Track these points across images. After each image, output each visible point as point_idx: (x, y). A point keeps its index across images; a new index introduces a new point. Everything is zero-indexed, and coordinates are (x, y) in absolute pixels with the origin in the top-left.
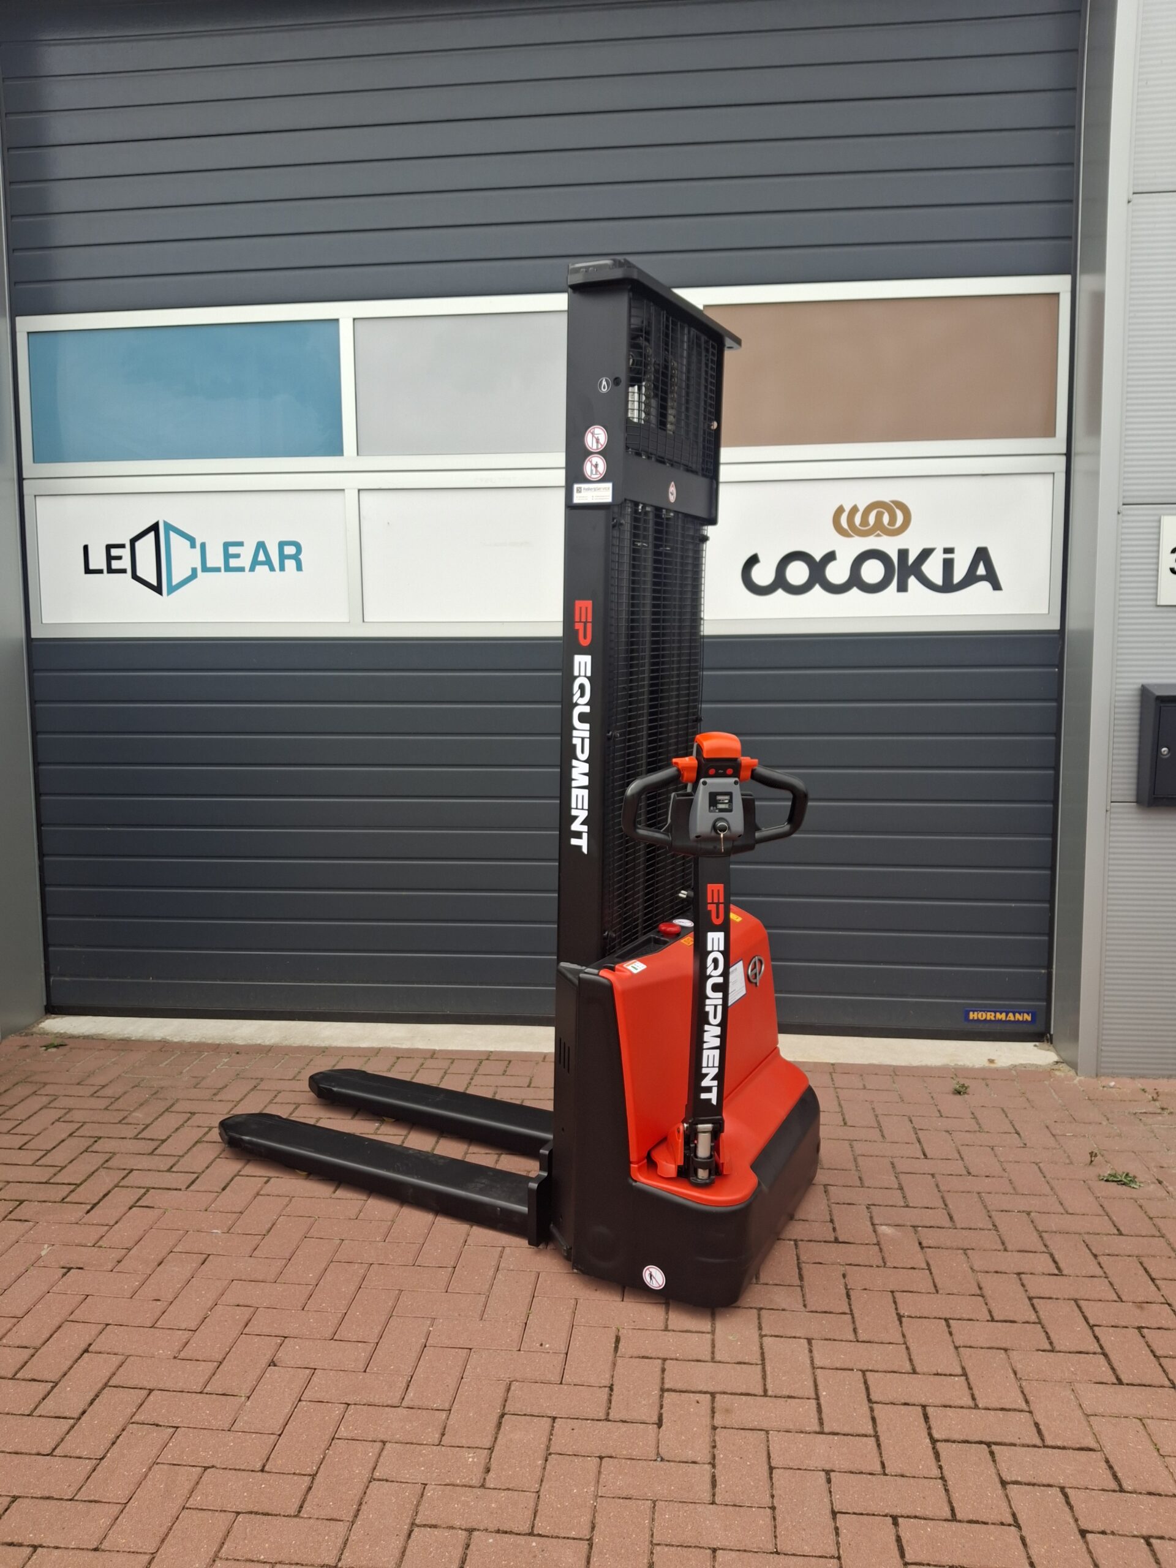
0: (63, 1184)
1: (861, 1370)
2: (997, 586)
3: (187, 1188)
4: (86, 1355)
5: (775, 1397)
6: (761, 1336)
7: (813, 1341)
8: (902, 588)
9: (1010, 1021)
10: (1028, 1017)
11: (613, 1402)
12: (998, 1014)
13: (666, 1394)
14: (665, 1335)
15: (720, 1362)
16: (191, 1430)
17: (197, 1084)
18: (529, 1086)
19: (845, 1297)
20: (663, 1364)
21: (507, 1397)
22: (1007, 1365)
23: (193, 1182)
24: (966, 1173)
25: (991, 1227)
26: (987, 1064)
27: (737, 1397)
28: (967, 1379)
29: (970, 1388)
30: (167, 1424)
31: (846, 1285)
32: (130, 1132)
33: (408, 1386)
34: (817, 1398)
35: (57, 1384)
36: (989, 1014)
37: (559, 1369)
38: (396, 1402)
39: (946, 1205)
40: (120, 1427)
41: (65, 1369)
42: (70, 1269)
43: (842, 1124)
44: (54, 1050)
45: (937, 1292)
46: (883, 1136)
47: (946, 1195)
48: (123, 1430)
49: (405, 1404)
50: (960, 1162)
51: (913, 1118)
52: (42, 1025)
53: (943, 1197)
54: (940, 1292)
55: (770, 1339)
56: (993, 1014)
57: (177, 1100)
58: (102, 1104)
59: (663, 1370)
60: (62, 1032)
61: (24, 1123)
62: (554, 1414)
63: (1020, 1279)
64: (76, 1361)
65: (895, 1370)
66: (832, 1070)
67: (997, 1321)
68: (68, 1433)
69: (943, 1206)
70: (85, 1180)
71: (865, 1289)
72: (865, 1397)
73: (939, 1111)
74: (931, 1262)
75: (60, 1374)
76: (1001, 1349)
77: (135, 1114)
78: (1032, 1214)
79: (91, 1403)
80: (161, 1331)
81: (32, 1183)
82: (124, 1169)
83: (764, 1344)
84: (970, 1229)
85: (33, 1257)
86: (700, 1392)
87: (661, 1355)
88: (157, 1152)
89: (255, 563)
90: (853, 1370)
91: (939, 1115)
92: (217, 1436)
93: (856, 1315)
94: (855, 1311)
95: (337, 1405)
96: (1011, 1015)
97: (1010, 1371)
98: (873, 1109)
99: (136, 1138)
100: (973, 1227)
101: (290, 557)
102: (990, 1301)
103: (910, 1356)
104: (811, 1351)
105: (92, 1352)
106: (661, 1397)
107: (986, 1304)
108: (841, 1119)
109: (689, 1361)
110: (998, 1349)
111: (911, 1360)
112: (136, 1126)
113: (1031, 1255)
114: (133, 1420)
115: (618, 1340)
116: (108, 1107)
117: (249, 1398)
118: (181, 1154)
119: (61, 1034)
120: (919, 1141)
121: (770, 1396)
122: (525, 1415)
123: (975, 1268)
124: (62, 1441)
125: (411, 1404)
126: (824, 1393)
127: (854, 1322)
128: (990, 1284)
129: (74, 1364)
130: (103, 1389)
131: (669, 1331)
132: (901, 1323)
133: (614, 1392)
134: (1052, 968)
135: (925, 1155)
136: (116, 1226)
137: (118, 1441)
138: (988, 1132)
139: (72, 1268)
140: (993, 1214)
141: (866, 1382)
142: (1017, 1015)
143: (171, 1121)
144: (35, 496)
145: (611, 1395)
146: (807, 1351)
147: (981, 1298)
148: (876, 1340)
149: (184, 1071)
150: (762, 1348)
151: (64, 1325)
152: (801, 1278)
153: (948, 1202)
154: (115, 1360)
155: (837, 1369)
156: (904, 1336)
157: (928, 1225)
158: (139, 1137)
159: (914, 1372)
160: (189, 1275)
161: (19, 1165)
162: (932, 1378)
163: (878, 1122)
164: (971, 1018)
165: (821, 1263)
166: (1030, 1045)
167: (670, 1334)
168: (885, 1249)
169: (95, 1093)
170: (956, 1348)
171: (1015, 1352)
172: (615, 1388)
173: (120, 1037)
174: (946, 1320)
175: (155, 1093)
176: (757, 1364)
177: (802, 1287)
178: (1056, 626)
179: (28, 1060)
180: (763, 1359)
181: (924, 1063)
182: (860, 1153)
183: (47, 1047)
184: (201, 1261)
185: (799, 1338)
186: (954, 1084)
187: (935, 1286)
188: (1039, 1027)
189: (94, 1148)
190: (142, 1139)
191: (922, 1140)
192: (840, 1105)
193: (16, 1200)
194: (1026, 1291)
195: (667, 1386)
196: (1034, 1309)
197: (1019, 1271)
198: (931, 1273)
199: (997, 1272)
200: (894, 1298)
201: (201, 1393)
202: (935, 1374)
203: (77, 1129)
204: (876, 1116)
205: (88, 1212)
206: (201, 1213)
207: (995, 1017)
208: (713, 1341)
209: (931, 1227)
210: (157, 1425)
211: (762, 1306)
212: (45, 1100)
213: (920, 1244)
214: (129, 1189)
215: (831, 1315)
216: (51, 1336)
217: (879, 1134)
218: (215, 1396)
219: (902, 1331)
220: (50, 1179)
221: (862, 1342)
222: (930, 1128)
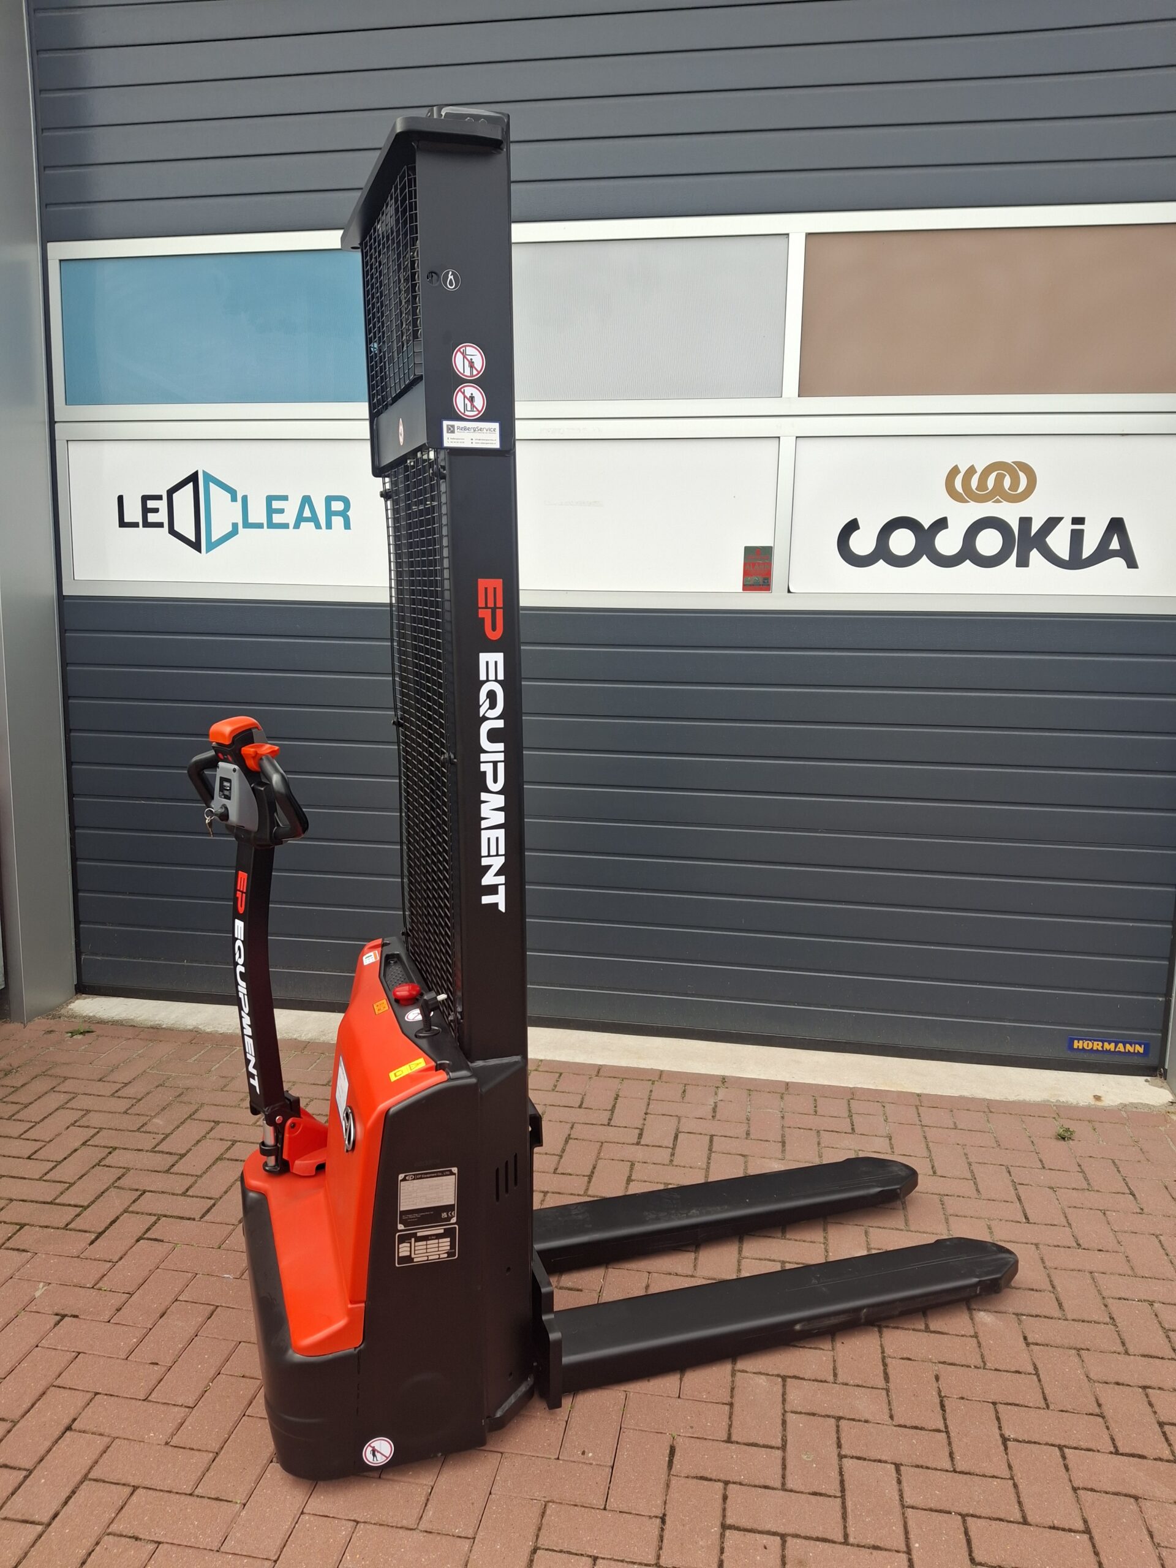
0: (70, 1205)
1: (960, 1514)
2: (1132, 564)
3: (201, 1218)
4: (68, 1433)
5: (858, 1546)
6: (841, 1457)
7: (902, 1468)
8: (1023, 562)
9: (1120, 1052)
10: (1140, 1049)
11: (665, 1541)
12: (1106, 1044)
13: (728, 1533)
14: (727, 1448)
15: (791, 1491)
16: (174, 1548)
17: (225, 1086)
19: (939, 1408)
20: (725, 1489)
21: (541, 1524)
22: (1140, 1522)
23: (208, 1211)
24: (1075, 1245)
25: (1108, 1320)
26: (1093, 1102)
27: (812, 1542)
28: (1091, 1538)
29: (1097, 1554)
30: (148, 1538)
31: (940, 1391)
32: (148, 1142)
33: (428, 1500)
34: (909, 1552)
35: (30, 1472)
36: (1095, 1043)
37: (603, 1489)
38: (411, 1522)
39: (1053, 1287)
40: (93, 1540)
41: (42, 1452)
42: (64, 1316)
43: (932, 1173)
44: (80, 1037)
45: (1048, 1407)
46: (978, 1190)
47: (1052, 1272)
48: (97, 1544)
49: (422, 1526)
50: (1068, 1229)
51: (1012, 1169)
52: (72, 1006)
53: (1049, 1276)
54: (1052, 1407)
55: (851, 1461)
56: (1100, 1044)
57: (202, 1105)
58: (123, 1105)
59: (725, 1498)
60: (91, 1015)
61: (38, 1126)
62: (595, 1553)
63: (1147, 1396)
64: (56, 1442)
65: (1002, 1517)
66: (918, 1103)
67: (1122, 1454)
68: (33, 1546)
69: (1050, 1288)
70: (93, 1202)
71: (962, 1398)
72: (967, 1554)
73: (1041, 1161)
74: (1039, 1366)
75: (36, 1459)
76: (1130, 1496)
77: (155, 1120)
78: (1156, 1305)
79: (66, 1503)
80: (155, 1405)
81: (36, 1202)
82: (137, 1190)
83: (844, 1469)
84: (1083, 1321)
85: (27, 1299)
86: (769, 1533)
87: (722, 1477)
88: (175, 1169)
90: (950, 1513)
91: (1041, 1166)
92: (204, 1559)
93: (952, 1435)
94: (951, 1428)
95: (344, 1522)
96: (1121, 1045)
97: (1145, 1532)
98: (966, 1154)
99: (153, 1151)
100: (1086, 1319)
101: (337, 513)
102: (1112, 1425)
103: (1019, 1497)
104: (899, 1482)
105: (75, 1430)
106: (722, 1536)
107: (1108, 1428)
108: (930, 1167)
109: (755, 1486)
110: (1126, 1495)
111: (1020, 1503)
112: (154, 1136)
113: (1157, 1361)
114: (110, 1530)
115: (672, 1451)
116: (127, 1110)
117: (245, 1505)
118: (199, 1174)
119: (90, 1018)
120: (1019, 1200)
121: (852, 1545)
122: (561, 1551)
123: (1091, 1376)
124: (24, 1557)
125: (429, 1527)
126: (917, 1545)
127: (950, 1444)
128: (1111, 1398)
129: (53, 1445)
130: (82, 1482)
131: (732, 1443)
132: (1006, 1448)
133: (667, 1525)
134: (1171, 996)
135: (1026, 1218)
136: (120, 1263)
137: (89, 1560)
138: (1098, 1191)
139: (66, 1315)
140: (1110, 1301)
141: (966, 1533)
142: (1128, 1046)
143: (194, 1130)
144: (67, 441)
145: (662, 1530)
146: (894, 1482)
147: (1100, 1420)
148: (978, 1471)
149: (213, 1069)
150: (841, 1474)
151: (48, 1392)
152: (887, 1378)
153: (1056, 1283)
154: (100, 1443)
155: (931, 1510)
156: (1010, 1467)
157: (1034, 1313)
158: (156, 1149)
159: (1025, 1522)
160: (192, 1332)
161: (25, 1178)
162: (1048, 1533)
163: (972, 1172)
164: (1075, 1046)
165: (909, 1359)
166: (1140, 1080)
167: (733, 1447)
168: (983, 1343)
169: (117, 1091)
170: (1075, 1489)
171: (1148, 1504)
172: (667, 1518)
173: (150, 1024)
174: (1061, 1448)
175: (179, 1095)
176: (835, 1497)
177: (888, 1391)
179: (51, 1048)
180: (843, 1490)
181: (1021, 1098)
182: (951, 1212)
183: (73, 1033)
184: (207, 1314)
185: (886, 1462)
186: (1056, 1127)
187: (1045, 1399)
188: (1152, 1060)
189: (106, 1162)
190: (159, 1152)
191: (1022, 1198)
192: (928, 1147)
193: (16, 1224)
194: (1155, 1413)
195: (729, 1521)
196: (1167, 1440)
197: (1144, 1384)
198: (1039, 1380)
199: (1118, 1384)
200: (997, 1412)
201: (191, 1495)
202: (1050, 1528)
203: (92, 1137)
204: (970, 1164)
205: (92, 1243)
206: (214, 1251)
207: (1102, 1047)
208: (784, 1459)
209: (1037, 1316)
210: (137, 1539)
211: (841, 1414)
212: (63, 1098)
213: (1025, 1338)
214: (138, 1216)
215: (923, 1432)
216: (33, 1406)
217: (973, 1188)
218: (206, 1501)
219: (1008, 1459)
220: (55, 1199)
221: (960, 1472)
222: (1031, 1183)
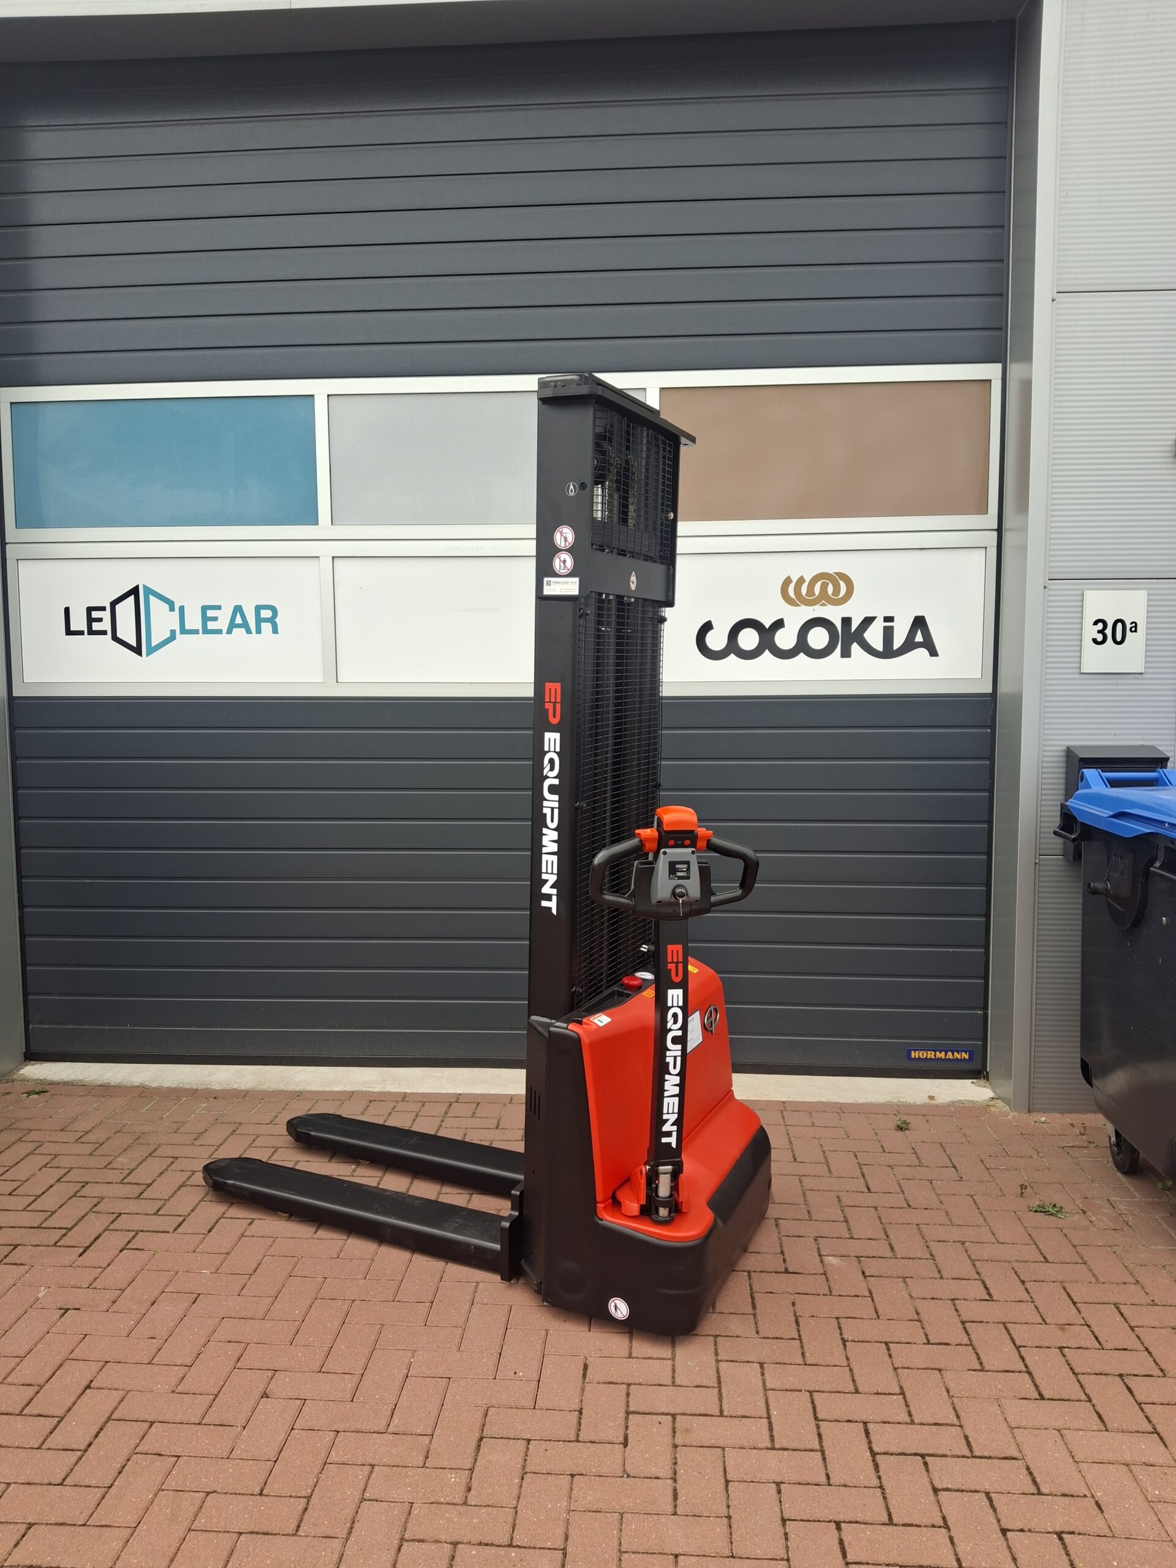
0: (55, 1228)
1: (808, 1391)
2: (933, 653)
3: (174, 1230)
4: (88, 1391)
5: (731, 1417)
6: (718, 1361)
7: (765, 1365)
8: (846, 653)
9: (949, 1059)
10: (966, 1056)
11: (582, 1425)
12: (938, 1053)
13: (631, 1416)
14: (629, 1362)
15: (679, 1386)
16: (192, 1459)
17: (178, 1129)
18: (497, 1128)
19: (794, 1324)
20: (628, 1389)
21: (485, 1422)
22: (941, 1384)
23: (180, 1225)
24: (906, 1206)
25: (928, 1256)
26: (928, 1101)
27: (696, 1417)
28: (905, 1397)
29: (907, 1406)
30: (169, 1454)
31: (795, 1313)
32: (117, 1176)
33: (393, 1413)
34: (769, 1417)
35: (62, 1419)
36: (929, 1052)
37: (532, 1396)
38: (382, 1428)
39: (887, 1236)
40: (125, 1458)
41: (69, 1404)
42: (67, 1310)
43: (793, 1160)
44: (36, 1096)
45: (878, 1317)
46: (830, 1171)
47: (887, 1227)
48: (128, 1460)
49: (390, 1430)
50: (901, 1195)
51: (858, 1154)
52: (22, 1071)
53: (884, 1229)
54: (881, 1317)
55: (725, 1363)
56: (933, 1053)
57: (160, 1145)
58: (88, 1148)
59: (628, 1395)
60: (42, 1078)
61: (12, 1169)
62: (528, 1437)
63: (955, 1305)
64: (79, 1397)
65: (840, 1390)
66: (783, 1108)
67: (932, 1344)
68: (76, 1464)
69: (885, 1237)
70: (76, 1225)
71: (813, 1316)
72: (812, 1415)
73: (882, 1147)
74: (873, 1290)
75: (65, 1409)
76: (936, 1369)
77: (120, 1159)
78: (966, 1244)
79: (96, 1436)
80: (158, 1367)
81: (24, 1227)
82: (113, 1213)
83: (720, 1369)
84: (909, 1258)
85: (32, 1299)
86: (662, 1414)
87: (626, 1381)
88: (144, 1195)
89: (232, 625)
90: (801, 1391)
91: (882, 1151)
92: (217, 1464)
93: (804, 1341)
94: (803, 1336)
95: (327, 1432)
96: (950, 1053)
97: (944, 1389)
98: (821, 1145)
99: (122, 1182)
100: (912, 1257)
101: (266, 620)
102: (926, 1325)
103: (853, 1377)
104: (763, 1374)
105: (94, 1388)
106: (627, 1419)
107: (923, 1328)
108: (792, 1155)
109: (651, 1385)
110: (932, 1369)
111: (853, 1381)
112: (121, 1171)
113: (964, 1281)
114: (137, 1451)
115: (586, 1367)
116: (92, 1152)
117: (244, 1428)
118: (167, 1198)
119: (41, 1080)
120: (863, 1176)
121: (726, 1417)
122: (502, 1438)
123: (913, 1295)
124: (71, 1472)
125: (396, 1430)
126: (775, 1413)
127: (802, 1347)
128: (926, 1310)
129: (77, 1400)
130: (107, 1422)
131: (633, 1358)
132: (845, 1346)
133: (583, 1415)
134: (988, 1010)
135: (868, 1189)
136: (109, 1268)
137: (124, 1470)
138: (927, 1166)
139: (69, 1309)
140: (931, 1244)
141: (813, 1402)
142: (956, 1054)
143: (155, 1165)
144: (17, 560)
145: (580, 1418)
146: (759, 1375)
147: (918, 1323)
148: (823, 1363)
149: (164, 1116)
150: (718, 1372)
151: (65, 1364)
152: (754, 1306)
153: (889, 1233)
154: (116, 1396)
155: (787, 1390)
156: (848, 1359)
157: (871, 1255)
158: (125, 1181)
159: (857, 1392)
160: (181, 1314)
161: (10, 1210)
162: (873, 1397)
163: (826, 1158)
164: (913, 1056)
165: (772, 1293)
166: (968, 1082)
167: (634, 1361)
168: (830, 1278)
169: (79, 1138)
170: (895, 1369)
171: (948, 1372)
172: (583, 1411)
173: (98, 1083)
174: (886, 1344)
175: (137, 1139)
176: (714, 1387)
177: (754, 1315)
178: (989, 690)
179: (11, 1107)
180: (719, 1383)
181: (868, 1101)
182: (808, 1188)
183: (29, 1093)
184: (192, 1300)
185: (753, 1362)
186: (897, 1121)
187: (877, 1313)
188: (976, 1065)
189: (82, 1193)
190: (128, 1183)
191: (866, 1175)
192: (790, 1142)
193: (10, 1245)
194: (960, 1315)
195: (631, 1409)
196: (966, 1332)
197: (953, 1297)
198: (873, 1301)
199: (933, 1299)
200: (839, 1323)
201: (199, 1424)
202: (875, 1394)
203: (65, 1175)
204: (824, 1152)
205: (81, 1255)
206: (190, 1254)
207: (935, 1056)
208: (673, 1366)
209: (873, 1257)
210: (160, 1455)
211: (718, 1333)
212: (31, 1146)
213: (863, 1273)
214: (119, 1233)
215: (782, 1341)
216: (54, 1374)
217: (827, 1169)
218: (212, 1427)
219: (846, 1354)
220: (41, 1225)
221: (809, 1365)
222: (874, 1163)
